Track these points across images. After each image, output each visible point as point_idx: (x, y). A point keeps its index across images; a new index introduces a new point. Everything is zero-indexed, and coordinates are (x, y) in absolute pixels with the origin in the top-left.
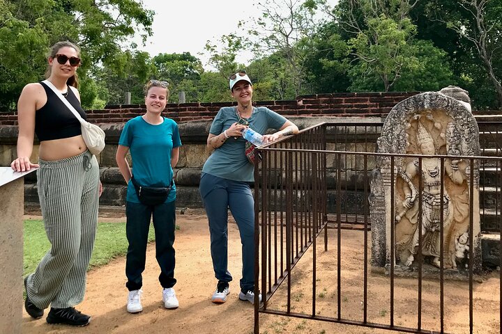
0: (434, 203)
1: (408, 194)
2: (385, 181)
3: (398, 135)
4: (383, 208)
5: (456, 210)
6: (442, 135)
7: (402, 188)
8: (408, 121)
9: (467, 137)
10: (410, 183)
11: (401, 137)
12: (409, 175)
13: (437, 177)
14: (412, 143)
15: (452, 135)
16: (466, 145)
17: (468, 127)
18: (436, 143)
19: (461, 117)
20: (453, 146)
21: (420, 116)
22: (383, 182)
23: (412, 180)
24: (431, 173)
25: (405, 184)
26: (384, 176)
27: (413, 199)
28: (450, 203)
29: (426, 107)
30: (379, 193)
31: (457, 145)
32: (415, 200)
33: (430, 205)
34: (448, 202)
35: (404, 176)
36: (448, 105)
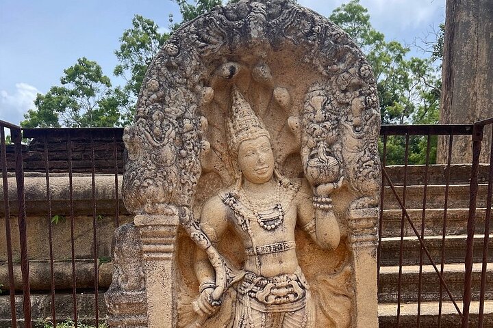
0: (272, 299)
1: (205, 279)
2: (146, 247)
3: (180, 118)
4: (142, 319)
5: (320, 312)
6: (293, 121)
7: (192, 267)
8: (206, 84)
9: (356, 120)
10: (212, 250)
11: (187, 123)
12: (210, 230)
13: (279, 231)
14: (218, 146)
15: (320, 115)
16: (355, 142)
17: (361, 94)
18: (277, 147)
19: (342, 66)
20: (322, 145)
21: (237, 67)
22: (142, 252)
23: (217, 244)
24: (265, 222)
25: (200, 255)
26: (144, 235)
27: (217, 293)
28: (308, 295)
29: (254, 34)
30: (132, 281)
31: (330, 145)
32: (224, 294)
33: (262, 303)
34: (304, 295)
35: (195, 232)
36: (311, 32)
